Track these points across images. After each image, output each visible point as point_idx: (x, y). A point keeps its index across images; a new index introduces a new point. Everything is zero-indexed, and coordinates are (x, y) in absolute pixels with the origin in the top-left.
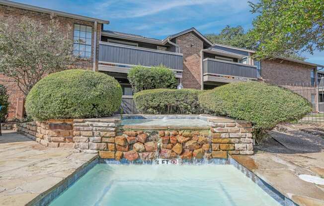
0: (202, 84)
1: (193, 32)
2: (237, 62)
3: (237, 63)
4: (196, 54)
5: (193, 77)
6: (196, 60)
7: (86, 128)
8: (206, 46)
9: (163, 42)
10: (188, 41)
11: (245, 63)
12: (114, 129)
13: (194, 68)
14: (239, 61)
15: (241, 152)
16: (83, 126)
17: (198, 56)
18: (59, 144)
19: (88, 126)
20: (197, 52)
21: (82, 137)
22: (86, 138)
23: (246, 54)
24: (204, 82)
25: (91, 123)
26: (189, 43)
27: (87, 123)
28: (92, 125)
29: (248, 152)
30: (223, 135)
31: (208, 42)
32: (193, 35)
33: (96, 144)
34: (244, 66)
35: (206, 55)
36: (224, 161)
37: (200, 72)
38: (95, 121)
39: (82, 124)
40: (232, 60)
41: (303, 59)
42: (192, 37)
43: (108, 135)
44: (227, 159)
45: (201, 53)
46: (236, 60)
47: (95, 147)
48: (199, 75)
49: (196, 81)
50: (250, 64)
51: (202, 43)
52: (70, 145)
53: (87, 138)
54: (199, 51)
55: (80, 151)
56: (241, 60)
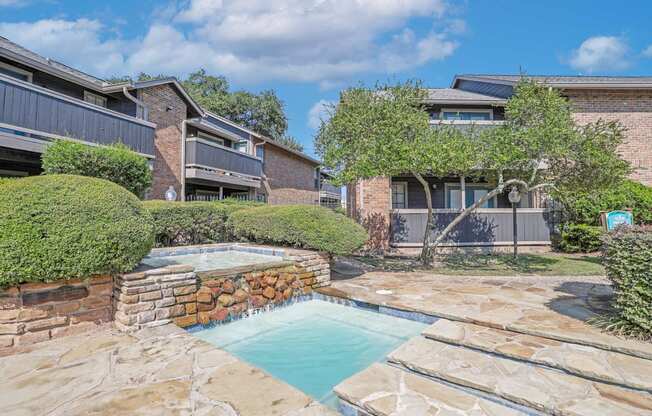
0: (183, 183)
1: (172, 85)
2: (229, 146)
3: (229, 149)
4: (174, 127)
5: (169, 169)
6: (173, 138)
7: (149, 288)
8: (191, 113)
9: (105, 87)
10: (161, 100)
11: (242, 150)
12: (194, 281)
13: (171, 152)
14: (233, 145)
15: (322, 285)
16: (146, 284)
17: (177, 131)
18: (50, 333)
19: (153, 283)
20: (177, 124)
21: (140, 303)
22: (150, 304)
23: (246, 136)
24: (186, 179)
25: (157, 278)
26: (164, 104)
27: (150, 278)
28: (159, 281)
29: (327, 283)
30: (309, 269)
31: (197, 108)
32: (171, 90)
33: (167, 309)
34: (242, 156)
35: (192, 130)
36: (308, 297)
37: (179, 160)
38: (164, 274)
39: (143, 281)
40: (222, 140)
41: (301, 149)
42: (169, 94)
43: (186, 292)
44: (310, 295)
45: (183, 127)
46: (228, 142)
47: (167, 315)
48: (179, 165)
49: (174, 176)
50: (251, 153)
51: (184, 108)
52: (83, 326)
53: (152, 302)
54: (180, 121)
55: (140, 328)
56: (237, 145)
